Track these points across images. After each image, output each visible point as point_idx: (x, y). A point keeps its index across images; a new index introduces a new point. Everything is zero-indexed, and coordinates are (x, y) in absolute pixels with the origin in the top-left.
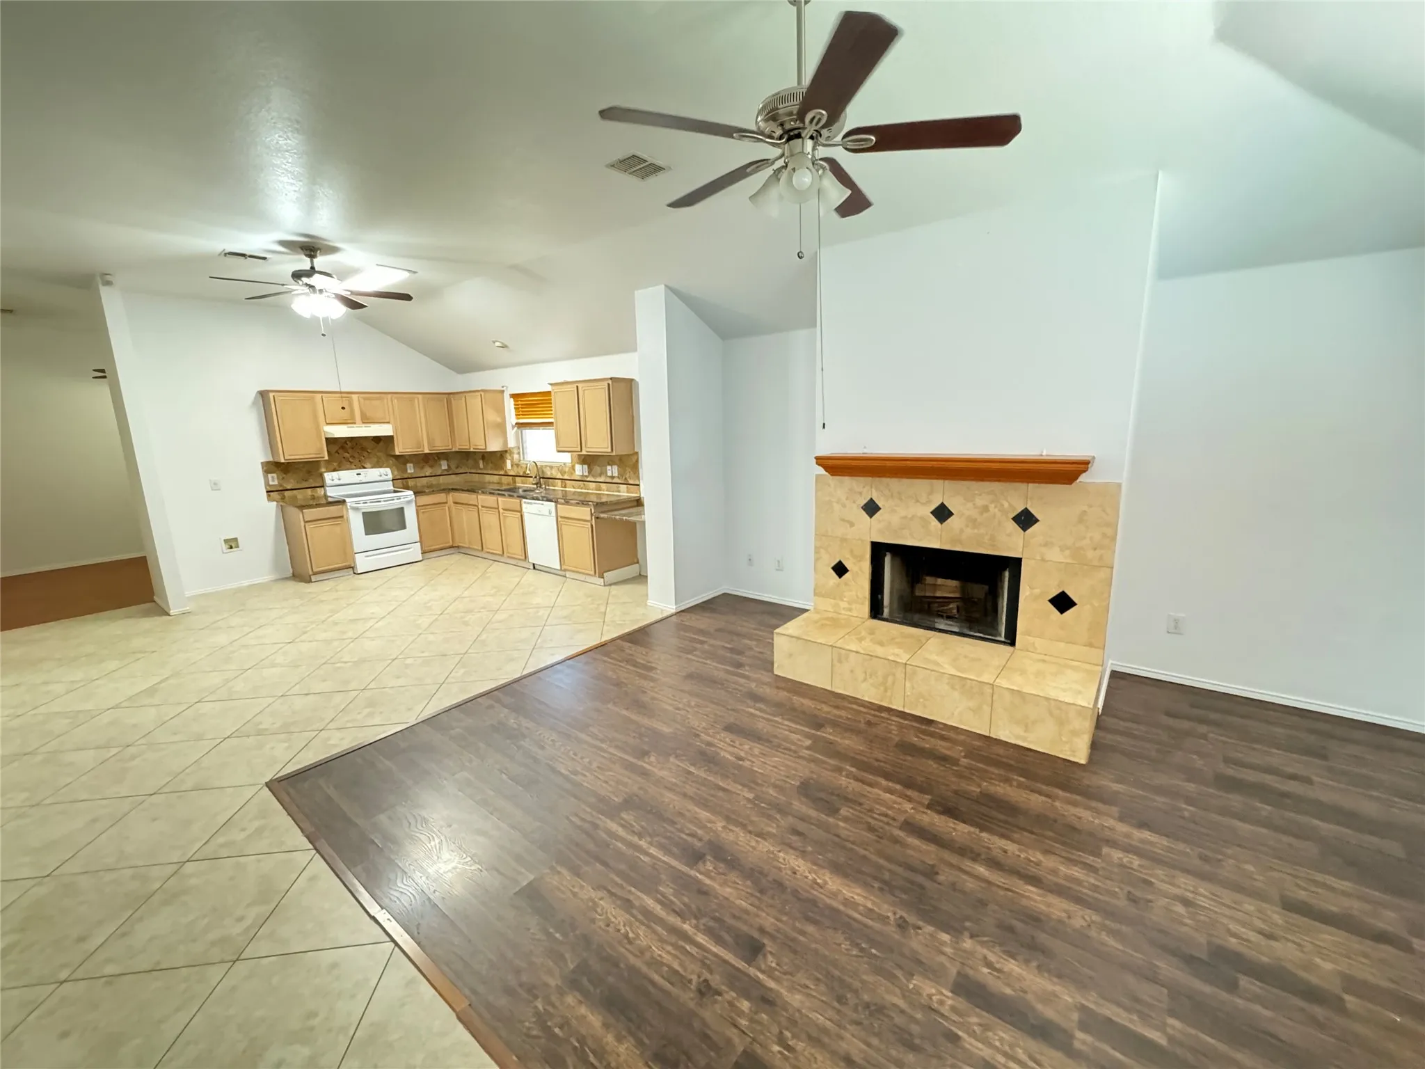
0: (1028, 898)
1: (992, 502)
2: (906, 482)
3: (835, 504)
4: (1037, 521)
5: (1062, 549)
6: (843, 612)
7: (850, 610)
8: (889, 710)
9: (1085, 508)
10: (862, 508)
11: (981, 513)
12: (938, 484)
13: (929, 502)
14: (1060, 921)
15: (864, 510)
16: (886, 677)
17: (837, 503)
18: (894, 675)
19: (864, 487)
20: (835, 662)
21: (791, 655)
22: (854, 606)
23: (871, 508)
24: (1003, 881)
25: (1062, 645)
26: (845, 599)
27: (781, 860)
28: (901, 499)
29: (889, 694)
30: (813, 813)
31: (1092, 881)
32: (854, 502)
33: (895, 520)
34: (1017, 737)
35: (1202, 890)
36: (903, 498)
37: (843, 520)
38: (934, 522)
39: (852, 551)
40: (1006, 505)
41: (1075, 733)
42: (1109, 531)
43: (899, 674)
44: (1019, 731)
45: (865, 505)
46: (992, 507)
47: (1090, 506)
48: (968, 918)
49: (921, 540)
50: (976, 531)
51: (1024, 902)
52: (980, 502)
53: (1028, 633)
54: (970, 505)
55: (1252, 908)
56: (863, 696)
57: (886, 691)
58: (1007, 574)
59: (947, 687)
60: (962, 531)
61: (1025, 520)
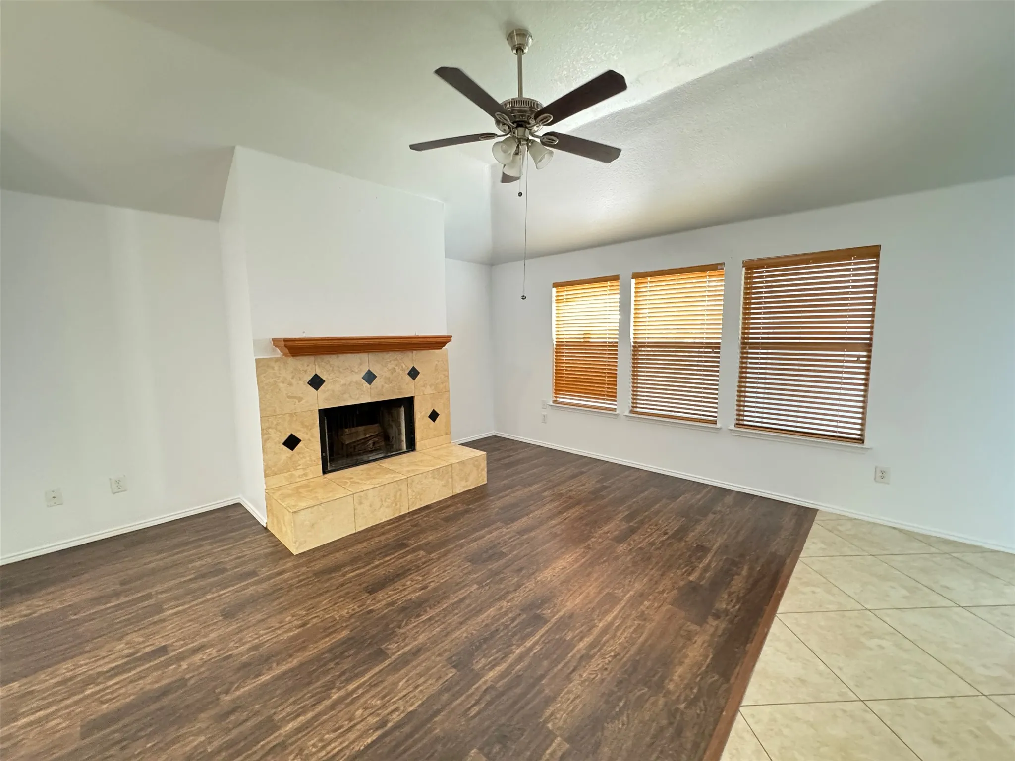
1: (397, 365)
2: (342, 357)
3: (281, 385)
4: (419, 373)
5: (431, 386)
6: (298, 480)
7: (305, 475)
9: (436, 362)
10: (308, 383)
11: (392, 373)
12: (364, 356)
13: (361, 370)
15: (310, 385)
17: (283, 382)
19: (308, 365)
22: (308, 471)
23: (316, 382)
25: (436, 439)
26: (299, 467)
28: (340, 372)
32: (300, 380)
33: (337, 388)
36: (341, 370)
37: (289, 397)
38: (366, 384)
39: (302, 423)
40: (404, 366)
42: (446, 373)
45: (310, 380)
46: (397, 368)
47: (438, 361)
49: (358, 399)
50: (390, 385)
52: (390, 366)
53: (422, 439)
54: (385, 369)
60: (383, 387)
61: (414, 373)
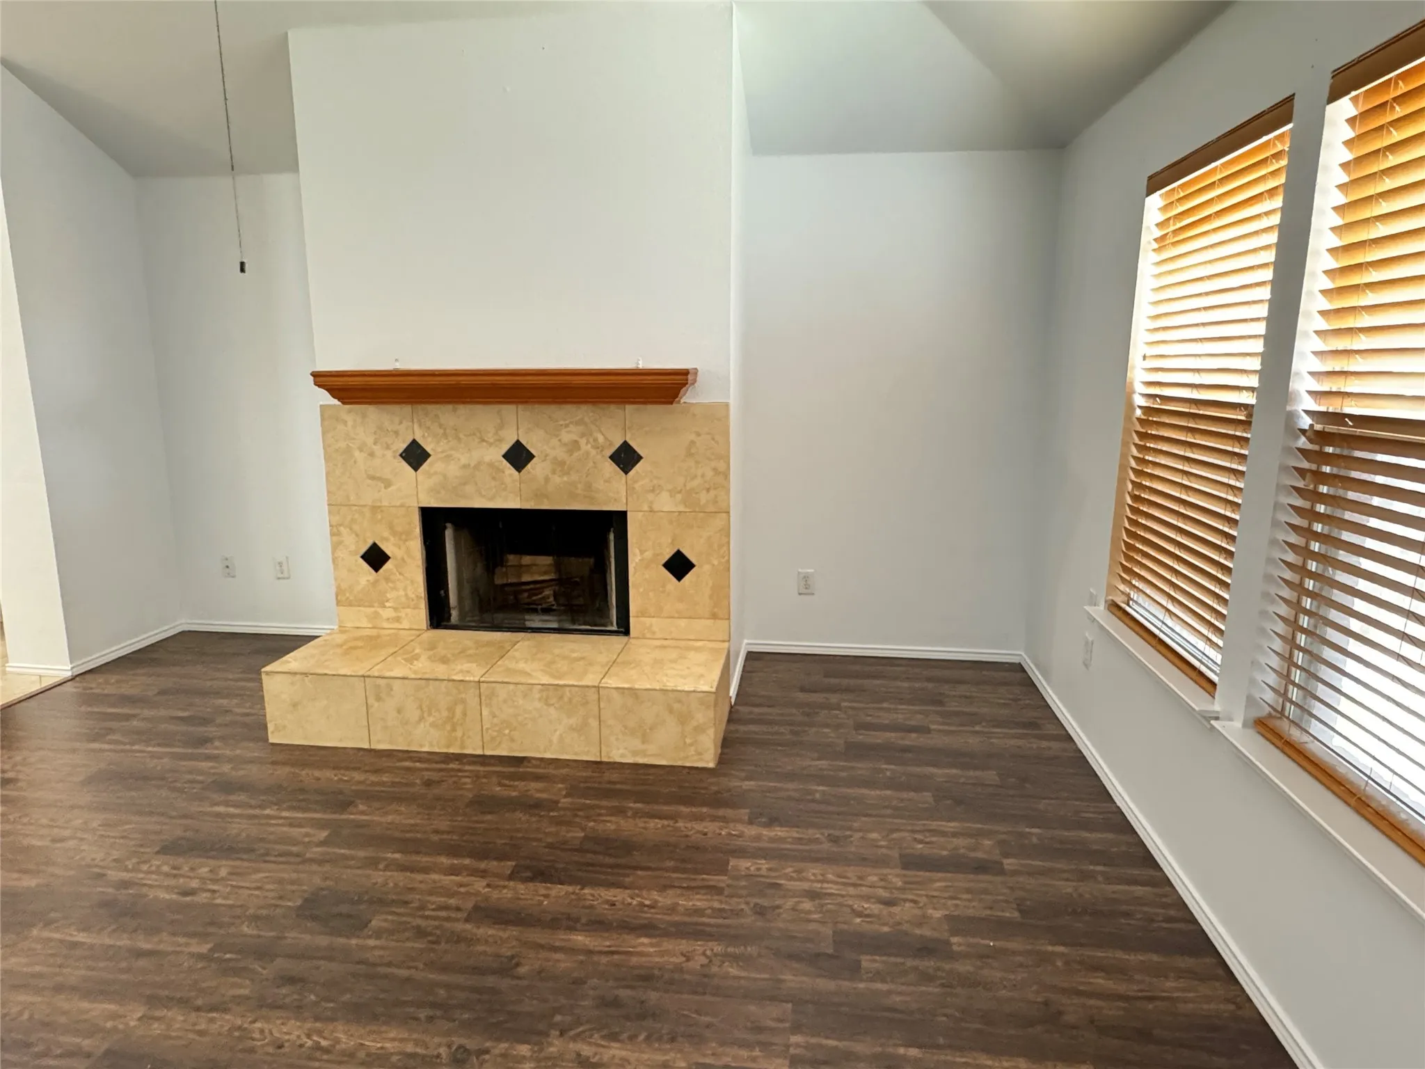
0: (641, 954)
1: (583, 435)
2: (463, 410)
3: (357, 454)
4: (640, 458)
5: (672, 493)
6: (386, 625)
7: (398, 619)
8: (459, 758)
9: (693, 437)
10: (401, 455)
11: (570, 452)
12: (509, 411)
13: (500, 440)
14: (679, 969)
15: (403, 458)
16: (451, 710)
17: (361, 450)
18: (463, 701)
19: (401, 423)
20: (371, 701)
21: (295, 705)
22: (402, 614)
23: (415, 456)
24: (608, 943)
25: (683, 623)
26: (387, 604)
27: (257, 1035)
28: (459, 439)
29: (459, 734)
30: (323, 941)
31: (716, 905)
32: (388, 447)
33: (453, 470)
34: (635, 753)
35: (830, 876)
36: (461, 436)
37: (373, 478)
38: (509, 470)
39: (391, 527)
40: (601, 439)
41: (699, 729)
42: (721, 466)
43: (471, 697)
44: (636, 743)
45: (405, 450)
46: (583, 442)
47: (698, 434)
48: (557, 1010)
49: (492, 499)
50: (565, 479)
51: (634, 960)
52: (567, 436)
53: (643, 613)
54: (555, 442)
55: (875, 879)
56: (421, 746)
57: (454, 730)
58: (612, 537)
59: (538, 705)
60: (547, 479)
61: (626, 458)
